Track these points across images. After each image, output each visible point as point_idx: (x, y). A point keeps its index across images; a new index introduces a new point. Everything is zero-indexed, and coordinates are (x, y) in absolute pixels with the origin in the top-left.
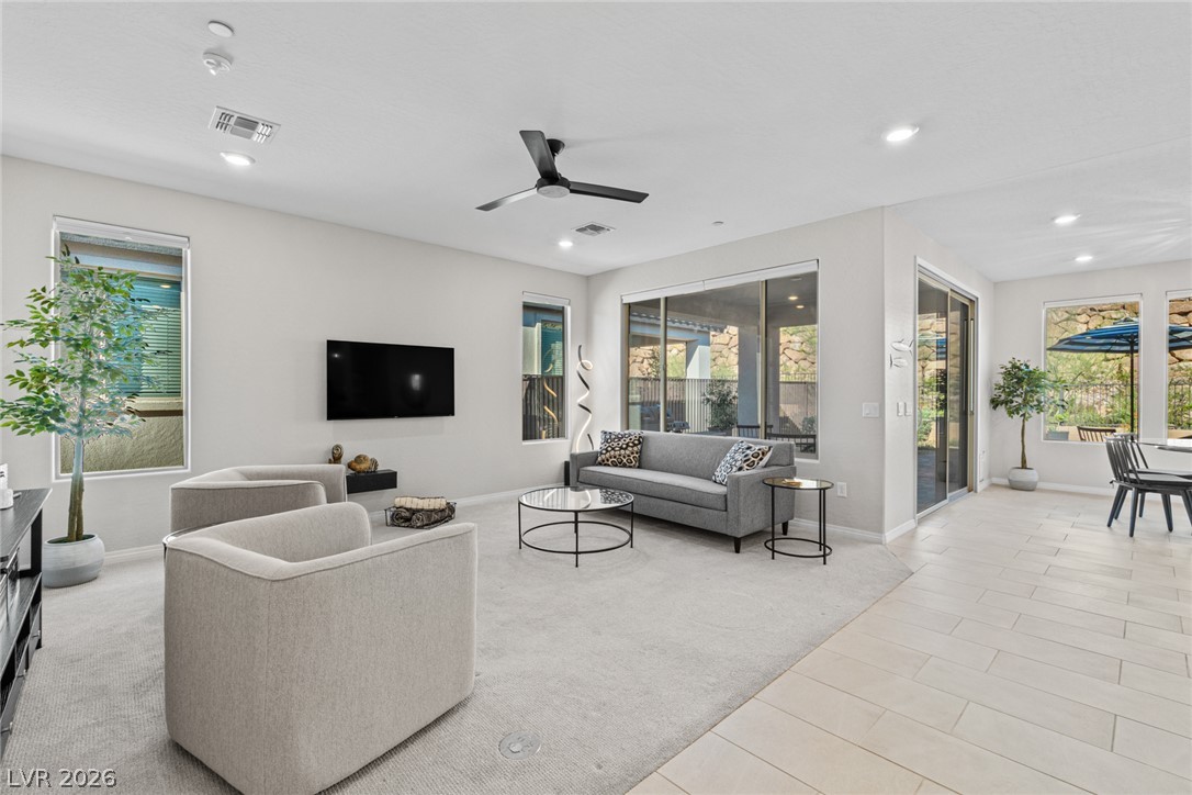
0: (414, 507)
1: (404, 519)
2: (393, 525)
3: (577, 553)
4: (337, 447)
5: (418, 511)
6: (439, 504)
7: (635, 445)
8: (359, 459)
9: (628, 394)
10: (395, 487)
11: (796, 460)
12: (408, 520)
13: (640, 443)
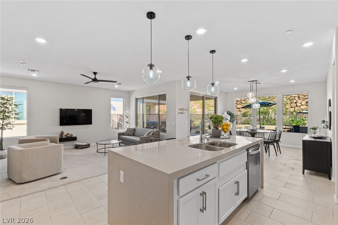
0: (80, 144)
1: (77, 147)
2: (75, 148)
3: (105, 153)
4: (62, 132)
5: (80, 145)
6: (86, 144)
7: (133, 131)
8: (68, 134)
9: (137, 119)
10: (76, 140)
11: (160, 133)
12: (78, 147)
13: (134, 130)
